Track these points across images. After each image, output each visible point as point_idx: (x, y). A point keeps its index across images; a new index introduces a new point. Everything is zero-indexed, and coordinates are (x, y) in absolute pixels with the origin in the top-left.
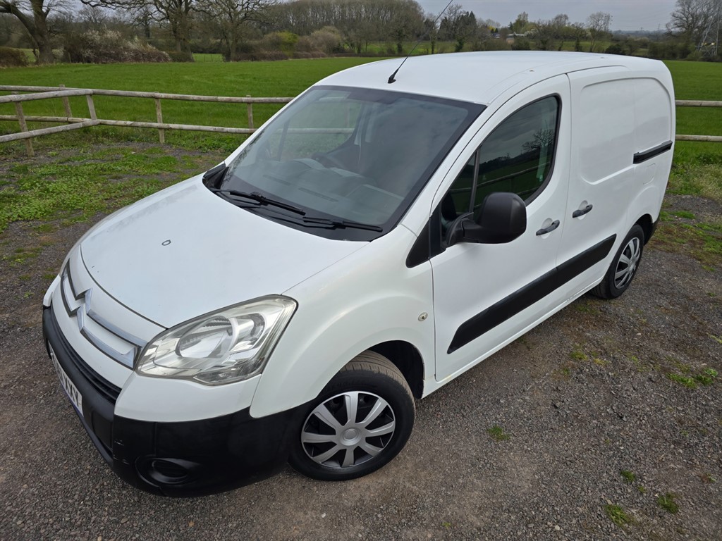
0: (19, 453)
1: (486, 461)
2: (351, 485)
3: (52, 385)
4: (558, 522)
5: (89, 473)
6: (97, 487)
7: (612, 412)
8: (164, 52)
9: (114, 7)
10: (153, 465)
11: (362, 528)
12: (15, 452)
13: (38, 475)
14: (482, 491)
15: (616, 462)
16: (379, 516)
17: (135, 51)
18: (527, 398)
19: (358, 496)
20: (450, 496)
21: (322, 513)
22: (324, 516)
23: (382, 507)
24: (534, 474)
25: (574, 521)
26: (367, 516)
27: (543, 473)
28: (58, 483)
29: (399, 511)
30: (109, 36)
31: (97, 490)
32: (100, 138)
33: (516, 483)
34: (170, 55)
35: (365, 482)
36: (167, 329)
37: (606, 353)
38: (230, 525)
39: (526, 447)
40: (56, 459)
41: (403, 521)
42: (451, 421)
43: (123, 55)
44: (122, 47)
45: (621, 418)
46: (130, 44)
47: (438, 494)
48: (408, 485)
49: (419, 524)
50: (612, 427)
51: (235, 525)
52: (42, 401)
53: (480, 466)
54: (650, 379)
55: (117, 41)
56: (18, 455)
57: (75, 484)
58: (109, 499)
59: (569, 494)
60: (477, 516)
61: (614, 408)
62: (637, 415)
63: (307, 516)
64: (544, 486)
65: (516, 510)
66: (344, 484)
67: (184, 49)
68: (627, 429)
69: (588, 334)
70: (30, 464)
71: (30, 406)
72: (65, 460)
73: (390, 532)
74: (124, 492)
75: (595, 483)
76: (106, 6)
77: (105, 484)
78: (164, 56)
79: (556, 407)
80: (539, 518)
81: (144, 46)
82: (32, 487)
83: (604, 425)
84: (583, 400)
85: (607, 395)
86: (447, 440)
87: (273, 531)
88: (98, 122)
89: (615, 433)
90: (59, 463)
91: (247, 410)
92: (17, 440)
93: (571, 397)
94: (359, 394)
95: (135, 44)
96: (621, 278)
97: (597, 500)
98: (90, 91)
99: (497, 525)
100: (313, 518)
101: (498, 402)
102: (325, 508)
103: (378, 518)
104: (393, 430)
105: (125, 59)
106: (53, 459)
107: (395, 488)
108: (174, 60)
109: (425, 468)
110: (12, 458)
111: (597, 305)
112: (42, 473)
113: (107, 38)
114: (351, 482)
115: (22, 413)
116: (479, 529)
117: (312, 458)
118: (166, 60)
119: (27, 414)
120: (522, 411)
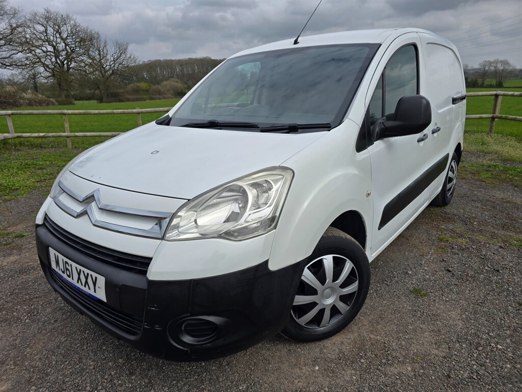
0: (19, 363)
1: (422, 312)
2: (328, 343)
3: (32, 307)
4: (497, 343)
5: (94, 368)
6: (106, 377)
7: (489, 269)
8: (52, 99)
9: (11, 68)
10: (183, 328)
11: (353, 372)
12: (14, 363)
13: (43, 377)
14: (431, 332)
15: (512, 299)
16: (362, 361)
17: (29, 99)
18: (426, 268)
19: (337, 350)
20: (408, 338)
21: (314, 366)
22: (317, 368)
23: (361, 354)
24: (461, 315)
25: (508, 341)
26: (353, 362)
27: (466, 313)
28: (67, 380)
29: (376, 355)
30: (7, 89)
31: (106, 379)
32: (18, 147)
33: (451, 322)
34: (57, 101)
35: (337, 339)
36: (189, 200)
37: (461, 235)
38: (241, 388)
39: (444, 298)
40: (57, 362)
41: (383, 361)
42: (381, 290)
43: (19, 102)
44: (18, 97)
45: (498, 271)
46: (24, 95)
47: (398, 338)
48: (372, 336)
49: (397, 362)
50: (495, 277)
51: (245, 387)
52: (27, 321)
53: (419, 315)
54: (501, 247)
55: (14, 92)
56: (18, 365)
57: (83, 378)
58: (121, 385)
59: (493, 324)
60: (436, 349)
61: (489, 266)
62: (507, 268)
63: (304, 371)
64: (473, 321)
65: (463, 340)
66: (322, 343)
67: (67, 96)
68: (506, 277)
69: (443, 227)
70: (32, 370)
71: (16, 326)
72: (66, 361)
73: (378, 371)
74: (133, 377)
75: (507, 314)
76: (5, 68)
77: (113, 373)
78: (52, 102)
79: (449, 271)
80: (482, 342)
81: (36, 95)
82: (41, 388)
83: (489, 277)
84: (465, 265)
85: (479, 259)
86: (385, 302)
87: (280, 386)
88: (16, 136)
89: (500, 281)
90: (61, 365)
91: (266, 262)
92: (13, 353)
93: (455, 264)
94: (333, 257)
95: (29, 95)
96: (450, 190)
97: (515, 324)
98: (10, 112)
99: (456, 353)
100: (308, 371)
101: (407, 273)
102: (315, 362)
103: (362, 363)
104: (356, 289)
105: (21, 105)
106: (54, 363)
107: (364, 340)
108: (60, 104)
109: (378, 323)
110: (13, 367)
111: (437, 210)
112: (47, 375)
113: (6, 92)
114: (326, 341)
115: (11, 332)
116: (445, 357)
117: (297, 320)
118: (53, 104)
119: (15, 332)
120: (428, 277)
